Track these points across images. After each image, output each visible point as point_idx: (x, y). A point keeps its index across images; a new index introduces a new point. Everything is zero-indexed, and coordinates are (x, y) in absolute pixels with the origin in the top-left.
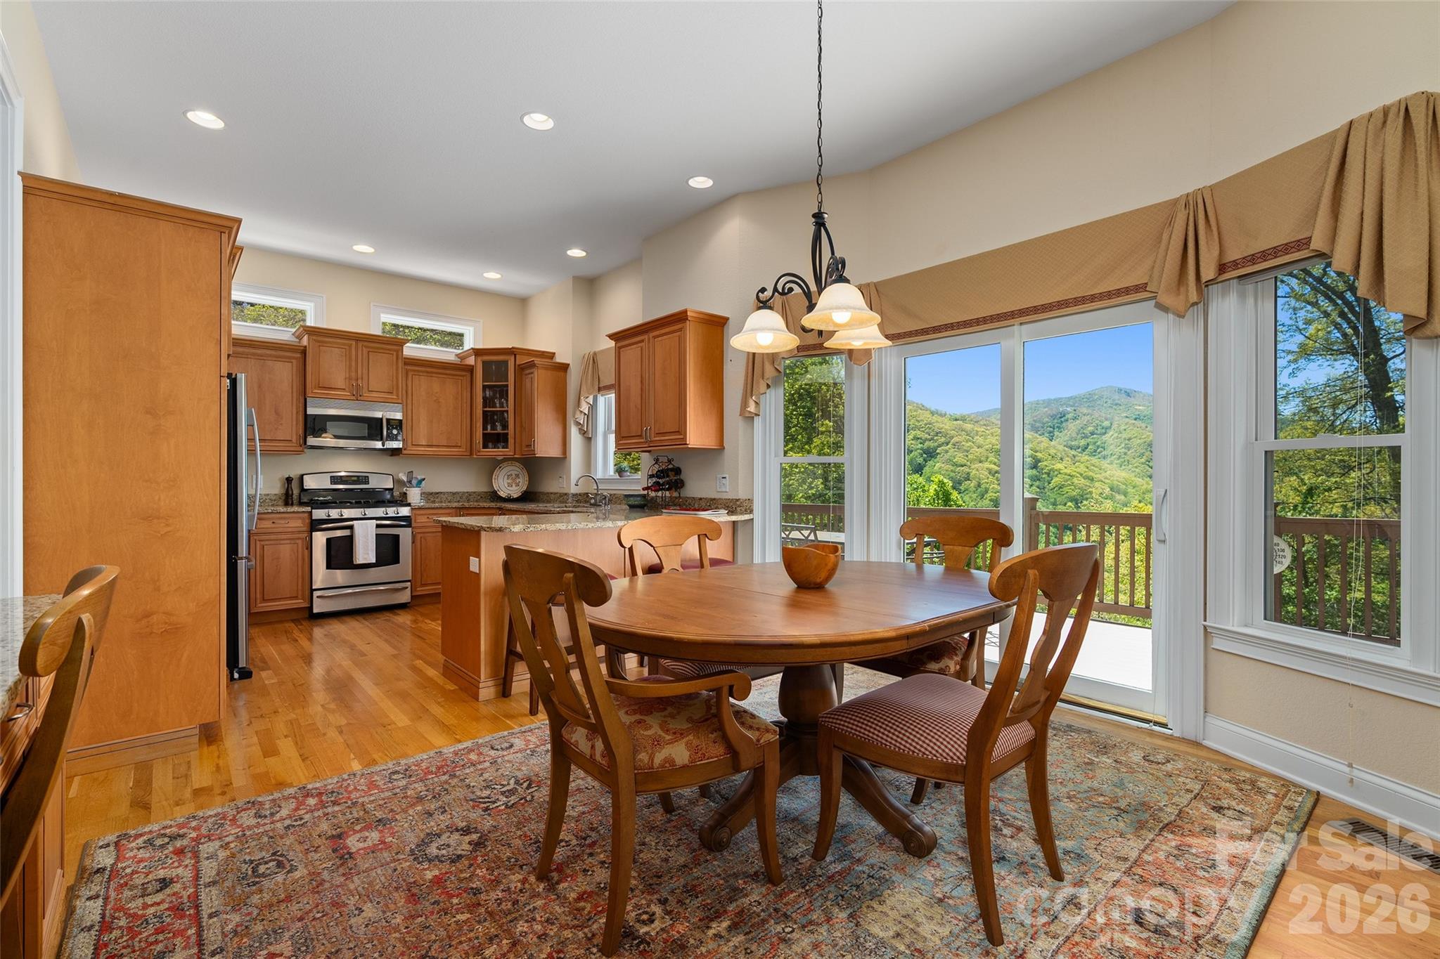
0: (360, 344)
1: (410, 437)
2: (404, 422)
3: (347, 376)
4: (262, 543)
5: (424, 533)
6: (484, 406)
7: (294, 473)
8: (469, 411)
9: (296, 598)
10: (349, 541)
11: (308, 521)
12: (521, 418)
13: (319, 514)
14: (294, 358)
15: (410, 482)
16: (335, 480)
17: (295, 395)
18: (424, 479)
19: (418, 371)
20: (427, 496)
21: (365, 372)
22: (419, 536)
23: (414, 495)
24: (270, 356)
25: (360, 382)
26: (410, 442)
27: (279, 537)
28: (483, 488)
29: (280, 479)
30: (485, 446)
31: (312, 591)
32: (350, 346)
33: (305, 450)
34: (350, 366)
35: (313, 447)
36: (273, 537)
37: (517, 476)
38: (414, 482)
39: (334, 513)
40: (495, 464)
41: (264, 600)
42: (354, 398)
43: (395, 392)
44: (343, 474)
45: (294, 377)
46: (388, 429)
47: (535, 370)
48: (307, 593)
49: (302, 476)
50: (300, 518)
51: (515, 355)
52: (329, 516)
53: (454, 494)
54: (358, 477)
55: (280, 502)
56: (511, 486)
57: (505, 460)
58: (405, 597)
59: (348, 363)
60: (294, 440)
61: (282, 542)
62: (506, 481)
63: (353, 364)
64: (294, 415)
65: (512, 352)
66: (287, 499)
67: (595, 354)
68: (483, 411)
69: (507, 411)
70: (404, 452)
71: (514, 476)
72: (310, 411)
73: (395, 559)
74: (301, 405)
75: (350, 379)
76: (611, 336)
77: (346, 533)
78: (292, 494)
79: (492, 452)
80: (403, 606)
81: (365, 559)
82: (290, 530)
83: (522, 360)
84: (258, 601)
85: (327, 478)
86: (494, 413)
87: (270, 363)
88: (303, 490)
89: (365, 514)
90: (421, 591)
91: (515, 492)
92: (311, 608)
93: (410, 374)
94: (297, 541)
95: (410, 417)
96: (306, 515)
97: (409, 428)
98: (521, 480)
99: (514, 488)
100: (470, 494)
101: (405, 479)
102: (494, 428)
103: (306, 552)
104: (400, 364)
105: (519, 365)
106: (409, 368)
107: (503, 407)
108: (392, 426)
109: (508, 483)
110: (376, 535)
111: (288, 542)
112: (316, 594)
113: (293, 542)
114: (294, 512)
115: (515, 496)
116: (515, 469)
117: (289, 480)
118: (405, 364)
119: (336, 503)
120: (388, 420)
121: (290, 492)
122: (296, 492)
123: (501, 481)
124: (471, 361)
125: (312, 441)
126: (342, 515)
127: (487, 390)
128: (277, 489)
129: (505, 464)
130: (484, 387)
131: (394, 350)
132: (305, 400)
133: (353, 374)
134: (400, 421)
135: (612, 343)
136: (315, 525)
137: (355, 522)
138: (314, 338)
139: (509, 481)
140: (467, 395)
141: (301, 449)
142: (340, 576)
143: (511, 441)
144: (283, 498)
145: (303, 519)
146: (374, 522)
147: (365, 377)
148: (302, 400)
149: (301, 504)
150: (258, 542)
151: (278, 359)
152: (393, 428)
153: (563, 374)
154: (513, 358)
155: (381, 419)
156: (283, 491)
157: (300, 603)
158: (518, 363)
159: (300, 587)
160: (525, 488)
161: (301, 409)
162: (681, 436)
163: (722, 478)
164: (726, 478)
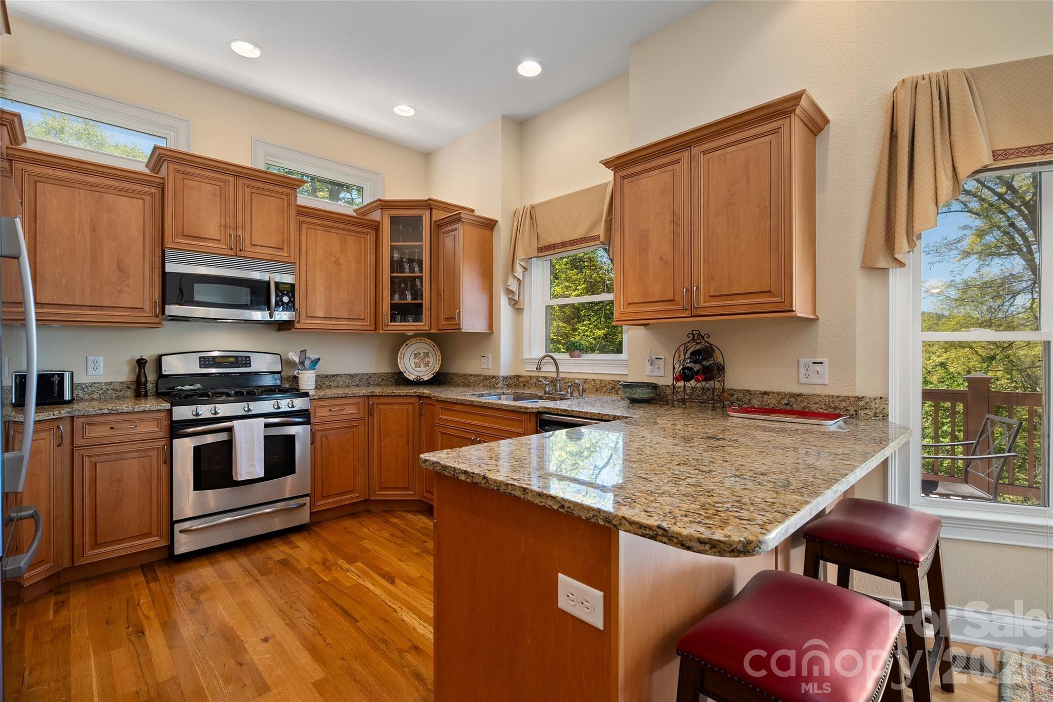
0: (241, 181)
1: (304, 305)
2: (297, 287)
3: (223, 223)
4: (93, 459)
5: (325, 430)
6: (392, 272)
7: (148, 352)
8: (373, 278)
9: (149, 535)
10: (226, 449)
11: (166, 423)
12: (438, 286)
13: (183, 412)
14: (146, 193)
15: (302, 363)
16: (205, 362)
17: (148, 244)
18: (319, 359)
19: (314, 224)
20: (322, 381)
21: (248, 220)
22: (318, 435)
23: (307, 380)
24: (109, 187)
25: (240, 232)
26: (303, 313)
27: (122, 448)
28: (384, 368)
29: (129, 362)
30: (393, 319)
31: (173, 523)
32: (226, 182)
33: (163, 322)
34: (226, 211)
35: (175, 318)
36: (110, 449)
37: (426, 355)
38: (307, 363)
39: (205, 411)
40: (401, 340)
41: (96, 544)
42: (232, 252)
43: (285, 248)
44: (216, 354)
45: (147, 220)
46: (277, 295)
47: (459, 226)
48: (165, 525)
49: (160, 358)
50: (154, 420)
51: (431, 209)
52: (197, 414)
53: (352, 376)
54: (237, 357)
55: (129, 393)
56: (418, 366)
57: (416, 335)
58: (304, 517)
59: (223, 206)
60: (147, 308)
61: (128, 455)
62: (413, 361)
63: (231, 207)
64: (147, 274)
65: (429, 205)
66: (139, 389)
67: (533, 207)
68: (391, 277)
69: (421, 278)
70: (297, 326)
71: (422, 355)
72: (170, 268)
73: (289, 468)
74: (158, 260)
75: (226, 226)
76: (607, 163)
77: (223, 437)
78: (146, 381)
79: (399, 326)
80: (299, 529)
81: (250, 473)
82: (138, 437)
83: (439, 215)
84: (87, 548)
85: (196, 358)
86: (404, 279)
87: (109, 198)
88: (161, 376)
89: (249, 410)
90: (322, 505)
91: (426, 374)
92: (171, 546)
93: (304, 227)
94: (150, 453)
95: (303, 282)
96: (163, 414)
97: (303, 295)
98: (431, 359)
99: (423, 369)
100: (370, 376)
101: (297, 360)
102: (401, 298)
103: (164, 468)
104: (293, 213)
105: (435, 222)
106: (303, 219)
107: (414, 272)
108: (282, 292)
109: (415, 363)
110: (264, 436)
111: (136, 454)
112: (178, 527)
113: (143, 454)
114: (144, 411)
115: (426, 378)
116: (423, 346)
117: (141, 363)
118: (299, 213)
119: (208, 396)
120: (277, 284)
121: (143, 380)
122: (151, 377)
123: (407, 360)
124: (376, 216)
125: (173, 310)
126: (216, 413)
127: (395, 251)
128: (124, 375)
129: (413, 340)
130: (392, 248)
131: (287, 195)
132: (163, 252)
133: (231, 221)
134: (293, 286)
135: (608, 176)
136: (177, 429)
137: (235, 423)
138: (176, 167)
139: (416, 361)
140: (371, 258)
141: (157, 320)
142: (213, 498)
143: (426, 313)
144: (134, 387)
145: (159, 421)
146: (262, 421)
147: (247, 226)
148: (158, 253)
149: (159, 395)
150: (87, 460)
151: (122, 192)
152: (284, 295)
153: (488, 232)
154: (428, 212)
155: (269, 283)
156: (133, 378)
157: (156, 541)
158: (434, 219)
159: (154, 519)
160: (437, 369)
161: (158, 265)
162: (778, 299)
163: (814, 363)
164: (822, 363)
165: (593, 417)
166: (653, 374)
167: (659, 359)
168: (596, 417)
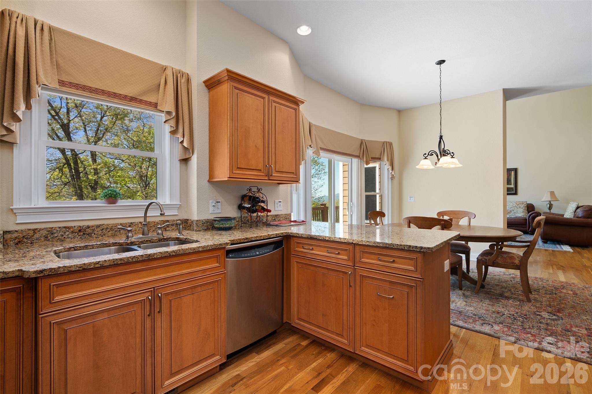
162: (296, 177)
163: (279, 202)
164: (281, 202)
165: (265, 238)
166: (215, 212)
167: (218, 202)
168: (267, 238)
